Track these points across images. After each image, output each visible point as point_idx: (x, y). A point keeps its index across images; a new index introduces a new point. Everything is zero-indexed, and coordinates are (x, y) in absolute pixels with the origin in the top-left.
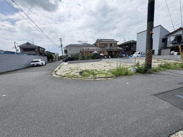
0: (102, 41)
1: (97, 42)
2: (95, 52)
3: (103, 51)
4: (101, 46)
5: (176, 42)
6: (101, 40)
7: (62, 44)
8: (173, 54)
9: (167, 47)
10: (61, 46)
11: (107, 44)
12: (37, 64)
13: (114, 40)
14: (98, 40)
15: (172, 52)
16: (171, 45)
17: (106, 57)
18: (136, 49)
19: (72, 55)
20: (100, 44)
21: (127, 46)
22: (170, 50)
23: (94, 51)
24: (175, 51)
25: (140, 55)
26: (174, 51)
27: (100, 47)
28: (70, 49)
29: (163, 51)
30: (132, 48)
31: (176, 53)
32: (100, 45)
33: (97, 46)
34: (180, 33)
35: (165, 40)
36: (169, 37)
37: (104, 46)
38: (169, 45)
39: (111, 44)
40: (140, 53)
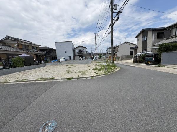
2: (24, 55)
4: (21, 47)
5: (79, 53)
8: (81, 59)
11: (28, 46)
13: (31, 42)
15: (80, 58)
17: (37, 62)
18: (56, 55)
20: (18, 44)
29: (76, 57)
30: (51, 54)
31: (82, 59)
32: (18, 46)
33: (10, 46)
34: (80, 48)
35: (74, 51)
36: (76, 49)
37: (24, 48)
38: (77, 54)
39: (33, 47)
40: (64, 58)
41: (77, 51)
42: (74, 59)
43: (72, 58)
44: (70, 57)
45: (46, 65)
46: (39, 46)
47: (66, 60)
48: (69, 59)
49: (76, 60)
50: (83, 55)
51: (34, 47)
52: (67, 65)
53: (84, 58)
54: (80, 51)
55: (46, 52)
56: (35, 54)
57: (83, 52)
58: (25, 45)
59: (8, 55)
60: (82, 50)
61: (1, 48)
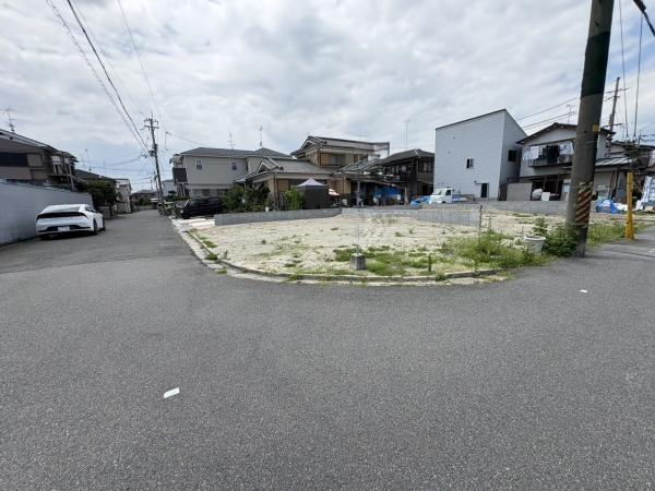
0: (329, 143)
1: (307, 146)
2: (311, 182)
3: (332, 179)
4: (325, 161)
5: (545, 163)
6: (324, 142)
7: (155, 146)
8: (539, 199)
9: (521, 175)
10: (154, 153)
11: (343, 155)
12: (72, 226)
14: (310, 138)
15: (538, 192)
16: (531, 172)
18: (432, 179)
19: (206, 192)
20: (320, 154)
21: (404, 168)
22: (531, 184)
23: (305, 180)
24: (545, 191)
25: (449, 199)
26: (540, 190)
27: (323, 166)
28: (199, 167)
29: (512, 187)
30: (420, 176)
31: (546, 196)
32: (319, 158)
33: (309, 161)
34: (554, 137)
36: (526, 147)
37: (333, 161)
38: (527, 171)
40: (448, 193)
41: (533, 153)
42: (503, 197)
43: (494, 191)
44: (485, 187)
45: (340, 213)
48: (477, 192)
49: (514, 199)
50: (565, 177)
53: (565, 190)
54: (552, 153)
57: (567, 160)
58: (336, 155)
59: (291, 182)
60: (562, 146)
61: (282, 168)
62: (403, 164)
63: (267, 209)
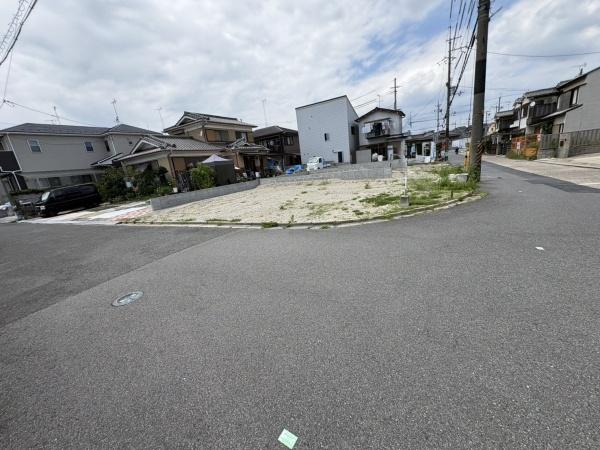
0: (212, 119)
1: (183, 122)
2: (214, 158)
3: (223, 154)
4: (211, 137)
5: (373, 135)
8: (377, 160)
9: (361, 144)
11: (226, 131)
13: (235, 119)
14: (186, 114)
15: (375, 155)
16: (366, 142)
17: (245, 174)
18: (299, 151)
20: (206, 131)
22: (370, 151)
23: (208, 157)
25: (321, 165)
27: (210, 142)
28: (36, 149)
29: (358, 152)
30: (287, 149)
31: (380, 158)
32: (205, 134)
33: (192, 138)
34: (378, 117)
35: (354, 131)
36: (361, 124)
37: (218, 138)
38: (364, 141)
39: (238, 134)
40: (320, 160)
41: (366, 128)
42: (354, 161)
43: (347, 157)
44: (340, 155)
45: (259, 184)
46: (254, 129)
47: (326, 165)
48: (336, 160)
49: (362, 162)
50: (388, 144)
51: (242, 131)
52: (310, 182)
53: (390, 153)
54: (378, 127)
55: (272, 143)
56: (240, 154)
57: (386, 133)
58: (220, 131)
59: (187, 160)
60: (383, 123)
61: (174, 146)
62: (270, 139)
63: (175, 190)
